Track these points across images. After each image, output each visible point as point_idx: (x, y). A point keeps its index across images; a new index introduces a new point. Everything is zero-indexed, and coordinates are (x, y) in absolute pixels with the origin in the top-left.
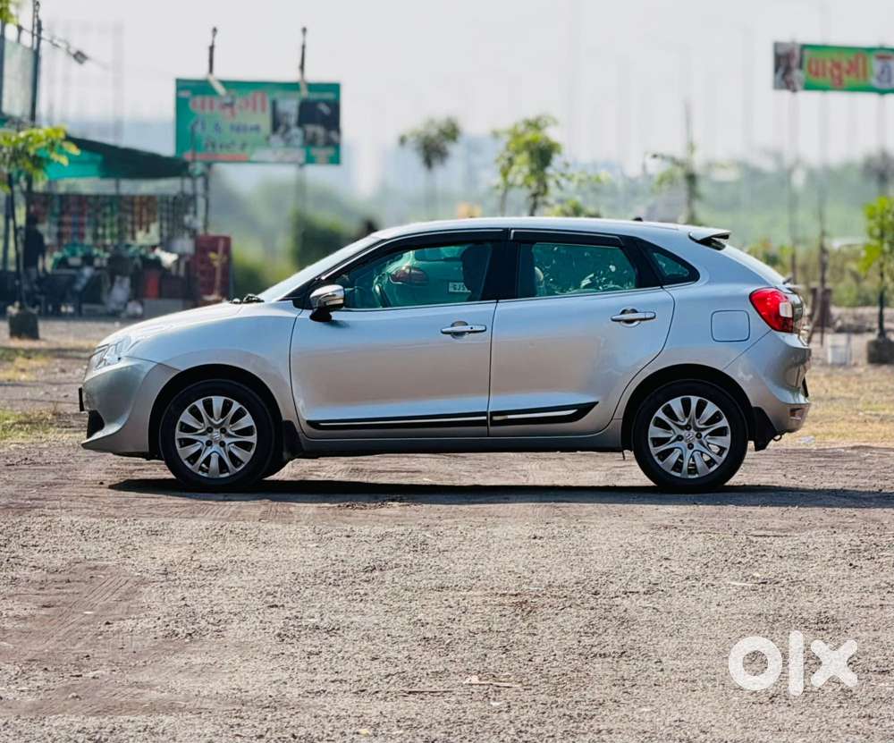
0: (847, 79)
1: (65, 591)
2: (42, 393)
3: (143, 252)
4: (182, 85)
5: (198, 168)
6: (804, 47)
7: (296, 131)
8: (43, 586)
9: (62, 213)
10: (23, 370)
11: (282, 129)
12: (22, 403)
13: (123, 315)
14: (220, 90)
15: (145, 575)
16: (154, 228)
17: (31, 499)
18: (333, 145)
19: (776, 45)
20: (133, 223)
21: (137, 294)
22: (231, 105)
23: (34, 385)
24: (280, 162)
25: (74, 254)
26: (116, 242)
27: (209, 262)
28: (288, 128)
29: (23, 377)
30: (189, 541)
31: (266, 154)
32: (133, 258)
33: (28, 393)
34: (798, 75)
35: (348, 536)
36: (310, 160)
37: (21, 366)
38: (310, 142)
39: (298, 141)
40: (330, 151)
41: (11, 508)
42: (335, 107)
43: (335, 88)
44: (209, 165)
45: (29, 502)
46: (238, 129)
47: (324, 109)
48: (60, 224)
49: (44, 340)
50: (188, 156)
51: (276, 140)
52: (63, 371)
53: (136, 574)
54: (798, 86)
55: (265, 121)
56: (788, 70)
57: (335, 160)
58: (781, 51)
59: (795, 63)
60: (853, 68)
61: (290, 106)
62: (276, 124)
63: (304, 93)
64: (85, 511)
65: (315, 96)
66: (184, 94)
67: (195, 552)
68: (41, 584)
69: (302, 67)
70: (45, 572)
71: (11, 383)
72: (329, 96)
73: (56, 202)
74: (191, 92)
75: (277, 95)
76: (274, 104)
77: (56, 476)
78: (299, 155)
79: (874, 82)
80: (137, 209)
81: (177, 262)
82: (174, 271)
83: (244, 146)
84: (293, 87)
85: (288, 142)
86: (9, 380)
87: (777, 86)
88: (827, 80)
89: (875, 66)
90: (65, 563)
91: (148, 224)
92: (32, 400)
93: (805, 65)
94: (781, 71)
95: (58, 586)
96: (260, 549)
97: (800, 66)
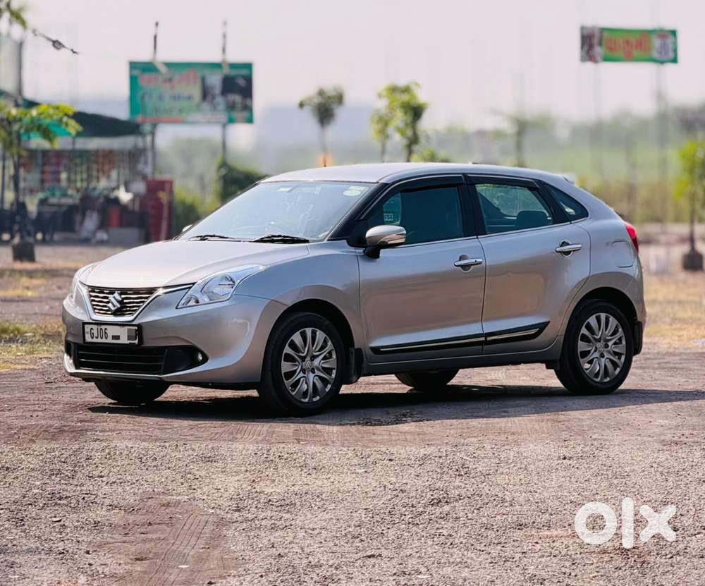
0: (636, 53)
1: (149, 536)
2: (47, 307)
3: (106, 192)
4: (133, 66)
5: (147, 128)
6: (603, 30)
7: (220, 100)
8: (126, 531)
9: (44, 164)
10: (28, 288)
11: (209, 98)
12: (34, 317)
13: (93, 241)
14: (163, 69)
15: (218, 512)
16: (114, 174)
17: (81, 421)
18: (248, 108)
19: (582, 28)
20: (98, 171)
21: (103, 225)
22: (170, 80)
23: (40, 300)
24: (209, 123)
25: (53, 195)
26: (85, 184)
27: (158, 200)
28: (214, 97)
29: (29, 294)
30: (243, 468)
31: (198, 117)
32: (98, 198)
33: (37, 308)
34: (598, 50)
35: (391, 460)
36: (231, 121)
37: (26, 284)
38: (231, 107)
39: (222, 107)
40: (245, 114)
41: (64, 431)
42: (249, 80)
43: (249, 66)
44: (154, 126)
45: (79, 424)
46: (176, 98)
47: (242, 82)
48: (43, 172)
49: (40, 262)
50: (139, 118)
51: (206, 106)
52: (60, 288)
53: (211, 511)
54: (598, 58)
55: (196, 92)
56: (591, 47)
57: (250, 120)
58: (586, 32)
59: (596, 41)
60: (640, 45)
61: (215, 80)
62: (206, 94)
63: (226, 71)
64: (133, 433)
65: (234, 73)
66: (136, 72)
67: (254, 481)
68: (124, 528)
69: (224, 50)
70: (123, 512)
71: (21, 299)
72: (244, 72)
73: (40, 156)
74: (140, 71)
75: (207, 72)
76: (203, 80)
77: (94, 395)
78: (223, 117)
79: (655, 54)
80: (100, 160)
81: (133, 200)
82: (130, 207)
83: (181, 111)
84: (217, 66)
85: (214, 107)
86: (19, 297)
87: (583, 59)
88: (621, 54)
89: (656, 42)
90: (137, 498)
91: (109, 171)
92: (42, 314)
93: (604, 43)
94: (586, 48)
95: (143, 530)
96: (313, 475)
97: (600, 44)
